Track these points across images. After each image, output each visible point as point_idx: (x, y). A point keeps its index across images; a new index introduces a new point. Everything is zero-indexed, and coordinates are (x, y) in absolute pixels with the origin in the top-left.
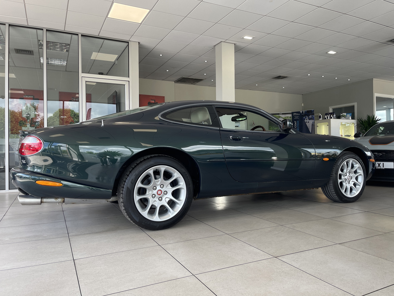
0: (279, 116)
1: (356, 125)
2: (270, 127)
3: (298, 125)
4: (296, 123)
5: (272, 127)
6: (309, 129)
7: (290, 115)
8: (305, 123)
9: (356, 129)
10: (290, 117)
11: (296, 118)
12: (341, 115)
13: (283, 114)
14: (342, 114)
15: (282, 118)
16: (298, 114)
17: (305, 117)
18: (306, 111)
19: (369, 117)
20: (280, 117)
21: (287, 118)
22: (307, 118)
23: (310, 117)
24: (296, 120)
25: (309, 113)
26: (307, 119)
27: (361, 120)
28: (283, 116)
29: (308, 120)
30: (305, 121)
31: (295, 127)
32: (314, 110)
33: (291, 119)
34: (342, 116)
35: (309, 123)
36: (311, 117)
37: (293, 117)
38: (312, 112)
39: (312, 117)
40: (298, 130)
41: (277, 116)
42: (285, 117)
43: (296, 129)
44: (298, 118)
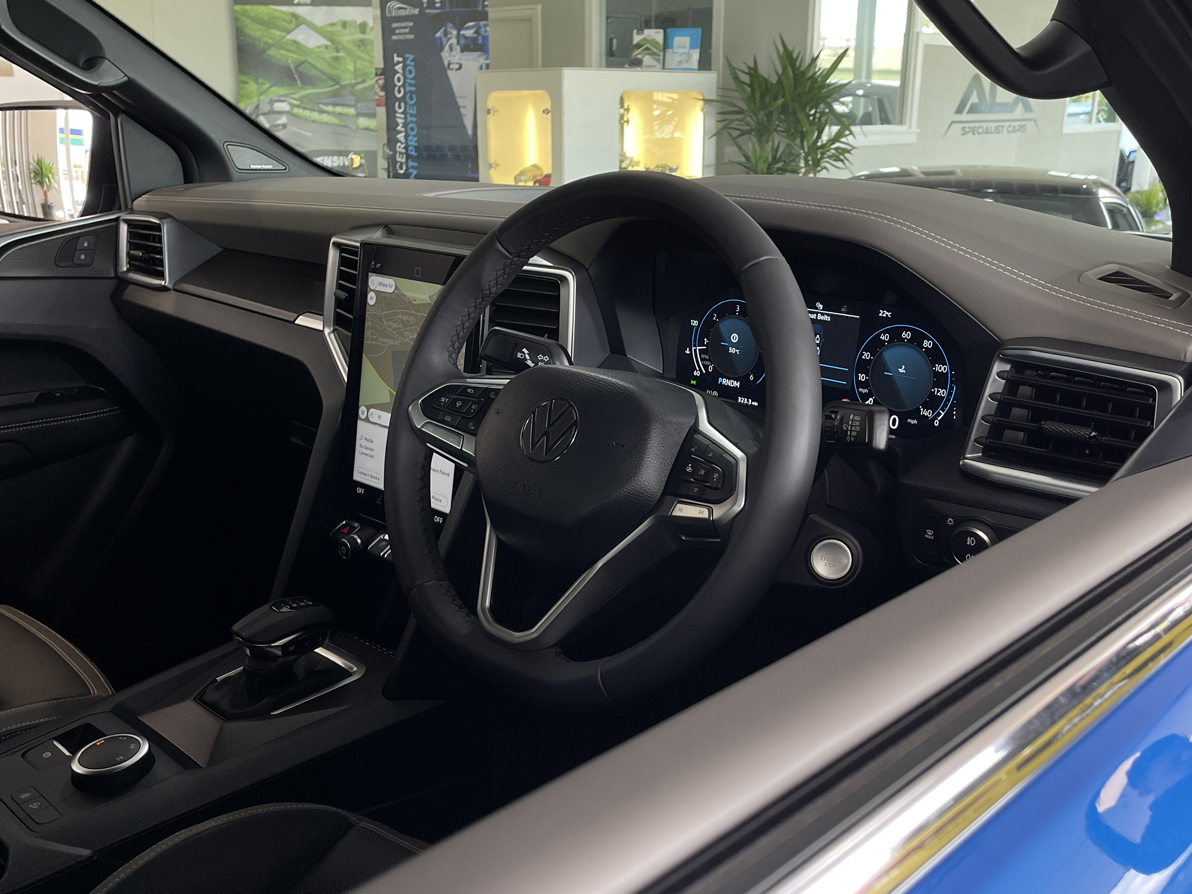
0: (294, 16)
2: (244, 78)
3: (412, 79)
4: (399, 68)
5: (256, 82)
6: (461, 111)
8: (444, 71)
10: (362, 27)
11: (402, 32)
12: (637, 39)
14: (640, 31)
15: (314, 28)
16: (409, 11)
17: (446, 33)
20: (298, 21)
21: (339, 28)
22: (454, 41)
24: (402, 48)
26: (451, 49)
28: (319, 16)
29: (457, 55)
30: (446, 55)
31: (399, 92)
34: (639, 46)
35: (463, 71)
36: (469, 33)
39: (479, 32)
40: (411, 115)
41: (283, 13)
42: (333, 24)
43: (400, 107)
44: (410, 33)
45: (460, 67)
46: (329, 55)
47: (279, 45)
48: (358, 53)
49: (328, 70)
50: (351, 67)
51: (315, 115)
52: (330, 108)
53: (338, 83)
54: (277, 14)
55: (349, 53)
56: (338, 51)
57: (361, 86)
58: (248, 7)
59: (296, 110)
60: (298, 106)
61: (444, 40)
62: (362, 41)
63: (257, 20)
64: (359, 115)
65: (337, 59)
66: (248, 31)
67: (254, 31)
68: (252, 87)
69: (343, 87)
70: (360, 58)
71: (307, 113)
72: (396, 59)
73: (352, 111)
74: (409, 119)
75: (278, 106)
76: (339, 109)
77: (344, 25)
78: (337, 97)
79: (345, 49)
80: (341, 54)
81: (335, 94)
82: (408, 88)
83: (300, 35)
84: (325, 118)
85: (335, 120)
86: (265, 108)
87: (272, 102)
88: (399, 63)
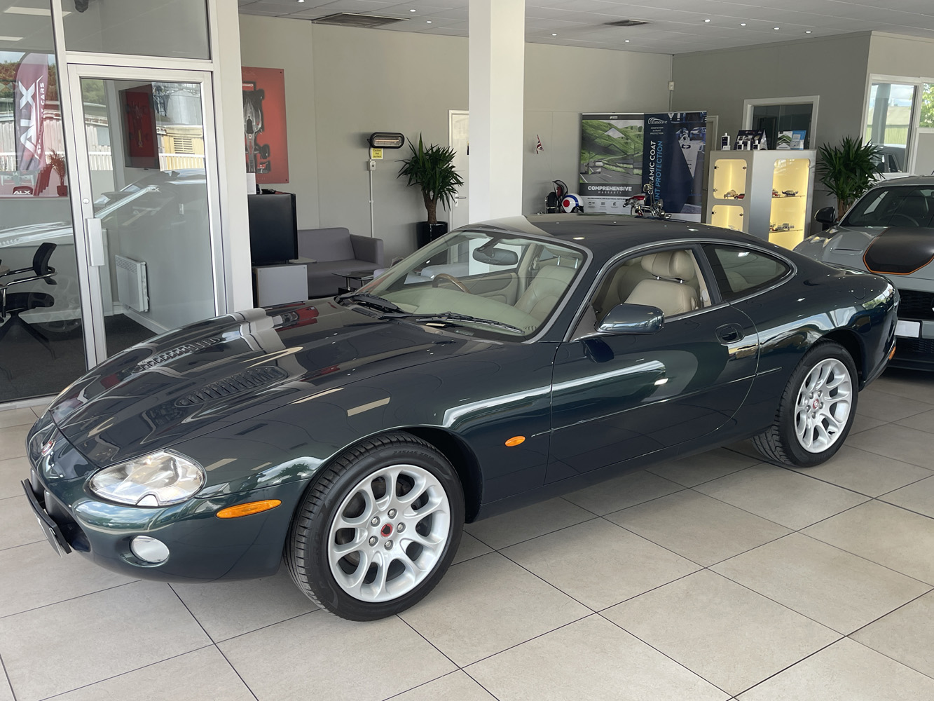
0: (609, 124)
1: (813, 164)
2: (584, 152)
3: (660, 152)
4: (653, 147)
5: (589, 153)
6: (689, 166)
7: (639, 123)
8: (680, 148)
9: (813, 175)
10: (640, 128)
11: (657, 131)
12: (780, 135)
13: (621, 118)
14: (782, 132)
15: (618, 129)
16: (661, 122)
17: (682, 132)
18: (684, 112)
19: (848, 143)
20: (611, 126)
21: (629, 129)
22: (686, 135)
23: (694, 132)
24: (656, 139)
25: (692, 121)
27: (826, 150)
28: (620, 124)
29: (688, 142)
30: (681, 142)
31: (652, 158)
32: (705, 113)
33: (642, 133)
34: (780, 139)
35: (691, 150)
36: (696, 132)
37: (648, 128)
38: (700, 118)
39: (700, 132)
40: (658, 168)
41: (604, 123)
42: (627, 128)
43: (652, 165)
44: (661, 132)
45: (690, 147)
46: (623, 141)
47: (600, 137)
48: (637, 140)
49: (622, 148)
50: (633, 147)
51: (614, 168)
52: (621, 165)
53: (626, 154)
54: (601, 124)
56: (627, 139)
57: (637, 155)
58: (589, 121)
59: (606, 166)
60: (607, 164)
61: (681, 135)
62: (639, 135)
63: (592, 126)
64: (634, 168)
65: (627, 143)
66: (588, 131)
67: (590, 131)
68: (587, 155)
69: (628, 156)
70: (637, 142)
71: (611, 167)
72: (652, 143)
73: (631, 166)
74: (657, 170)
75: (598, 164)
76: (625, 166)
77: (632, 128)
78: (625, 160)
79: (631, 139)
80: (629, 141)
81: (624, 159)
82: (658, 156)
83: (611, 133)
84: (619, 169)
85: (624, 171)
86: (591, 164)
87: (595, 162)
88: (653, 145)
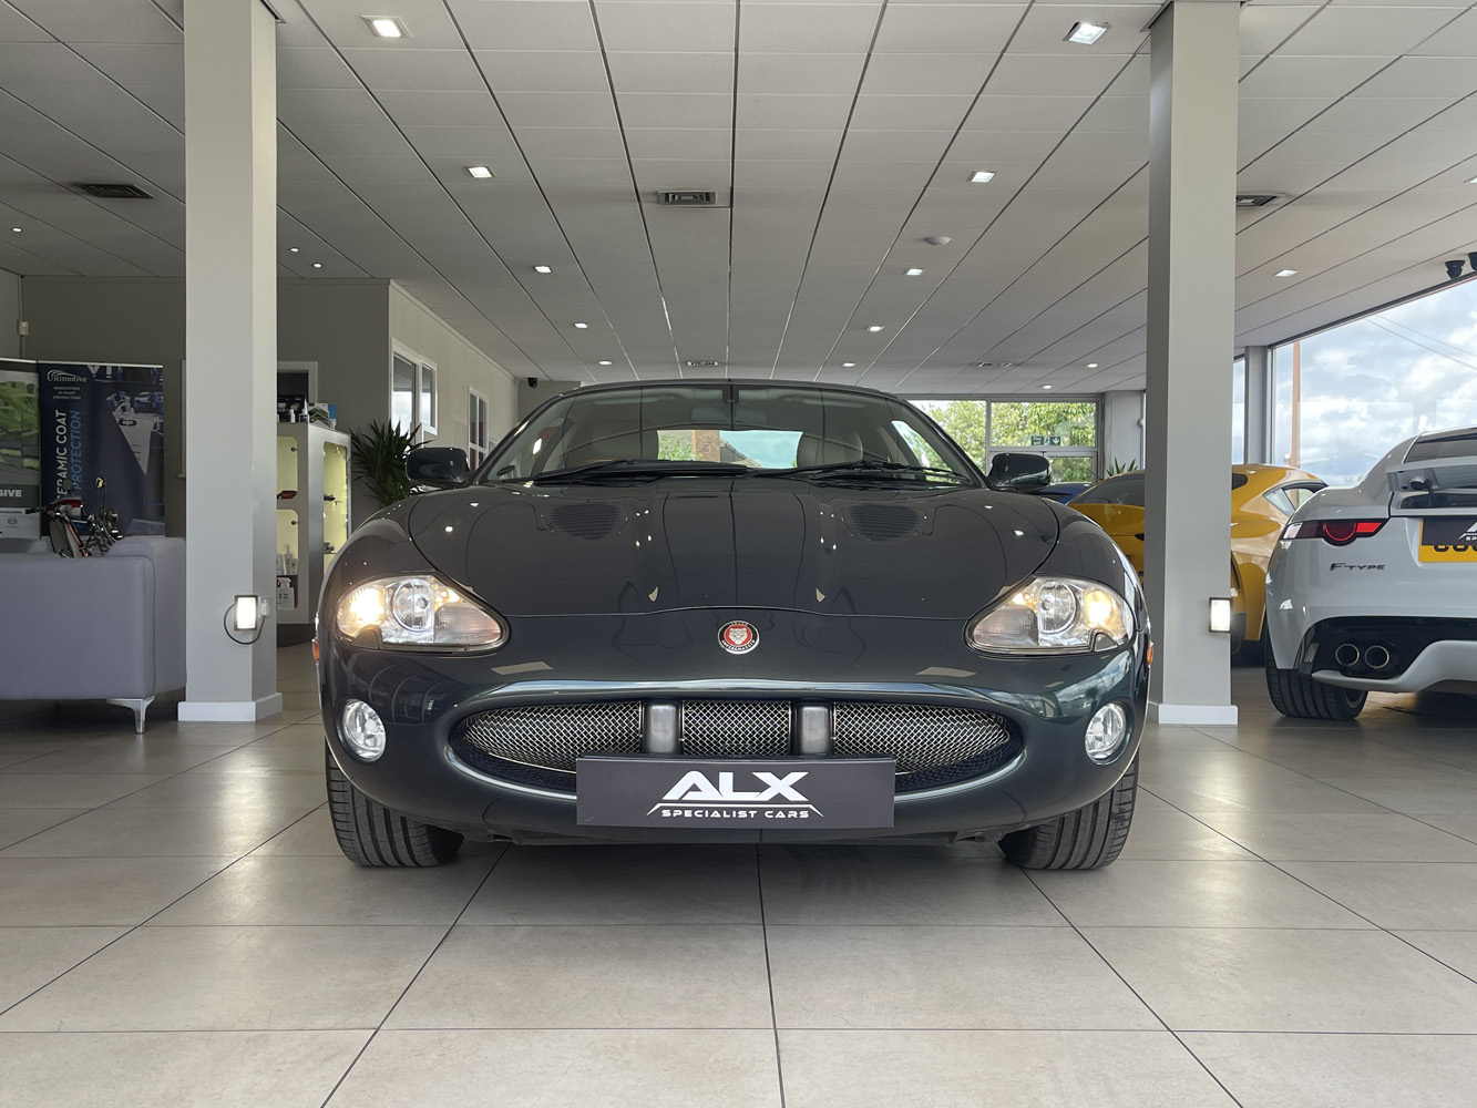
3: (75, 429)
4: (62, 421)
6: (138, 456)
7: (29, 378)
8: (116, 427)
9: (350, 472)
10: (30, 388)
11: (66, 394)
16: (75, 379)
17: (118, 398)
18: (121, 366)
21: (10, 387)
22: (127, 404)
23: (141, 399)
24: (65, 406)
25: (137, 382)
26: (124, 409)
27: (359, 440)
29: (130, 415)
30: (117, 414)
31: (61, 439)
32: (160, 370)
33: (34, 395)
35: (137, 428)
36: (145, 399)
37: (45, 388)
38: (151, 378)
39: (152, 399)
40: (75, 458)
43: (62, 451)
44: (76, 395)
45: (135, 423)
48: (25, 407)
50: (19, 419)
53: (6, 430)
55: (17, 407)
56: (6, 404)
57: (27, 434)
61: (116, 403)
62: (29, 398)
64: (24, 456)
69: (11, 434)
70: (26, 411)
72: (57, 414)
73: (18, 453)
74: (73, 461)
76: (6, 452)
77: (14, 385)
78: (3, 442)
79: (13, 404)
82: (72, 437)
88: (60, 417)
